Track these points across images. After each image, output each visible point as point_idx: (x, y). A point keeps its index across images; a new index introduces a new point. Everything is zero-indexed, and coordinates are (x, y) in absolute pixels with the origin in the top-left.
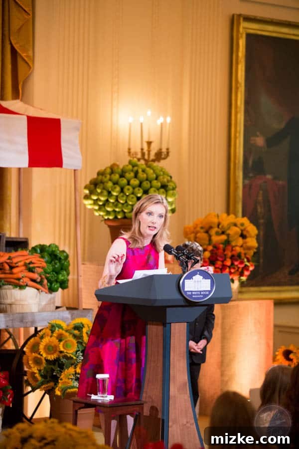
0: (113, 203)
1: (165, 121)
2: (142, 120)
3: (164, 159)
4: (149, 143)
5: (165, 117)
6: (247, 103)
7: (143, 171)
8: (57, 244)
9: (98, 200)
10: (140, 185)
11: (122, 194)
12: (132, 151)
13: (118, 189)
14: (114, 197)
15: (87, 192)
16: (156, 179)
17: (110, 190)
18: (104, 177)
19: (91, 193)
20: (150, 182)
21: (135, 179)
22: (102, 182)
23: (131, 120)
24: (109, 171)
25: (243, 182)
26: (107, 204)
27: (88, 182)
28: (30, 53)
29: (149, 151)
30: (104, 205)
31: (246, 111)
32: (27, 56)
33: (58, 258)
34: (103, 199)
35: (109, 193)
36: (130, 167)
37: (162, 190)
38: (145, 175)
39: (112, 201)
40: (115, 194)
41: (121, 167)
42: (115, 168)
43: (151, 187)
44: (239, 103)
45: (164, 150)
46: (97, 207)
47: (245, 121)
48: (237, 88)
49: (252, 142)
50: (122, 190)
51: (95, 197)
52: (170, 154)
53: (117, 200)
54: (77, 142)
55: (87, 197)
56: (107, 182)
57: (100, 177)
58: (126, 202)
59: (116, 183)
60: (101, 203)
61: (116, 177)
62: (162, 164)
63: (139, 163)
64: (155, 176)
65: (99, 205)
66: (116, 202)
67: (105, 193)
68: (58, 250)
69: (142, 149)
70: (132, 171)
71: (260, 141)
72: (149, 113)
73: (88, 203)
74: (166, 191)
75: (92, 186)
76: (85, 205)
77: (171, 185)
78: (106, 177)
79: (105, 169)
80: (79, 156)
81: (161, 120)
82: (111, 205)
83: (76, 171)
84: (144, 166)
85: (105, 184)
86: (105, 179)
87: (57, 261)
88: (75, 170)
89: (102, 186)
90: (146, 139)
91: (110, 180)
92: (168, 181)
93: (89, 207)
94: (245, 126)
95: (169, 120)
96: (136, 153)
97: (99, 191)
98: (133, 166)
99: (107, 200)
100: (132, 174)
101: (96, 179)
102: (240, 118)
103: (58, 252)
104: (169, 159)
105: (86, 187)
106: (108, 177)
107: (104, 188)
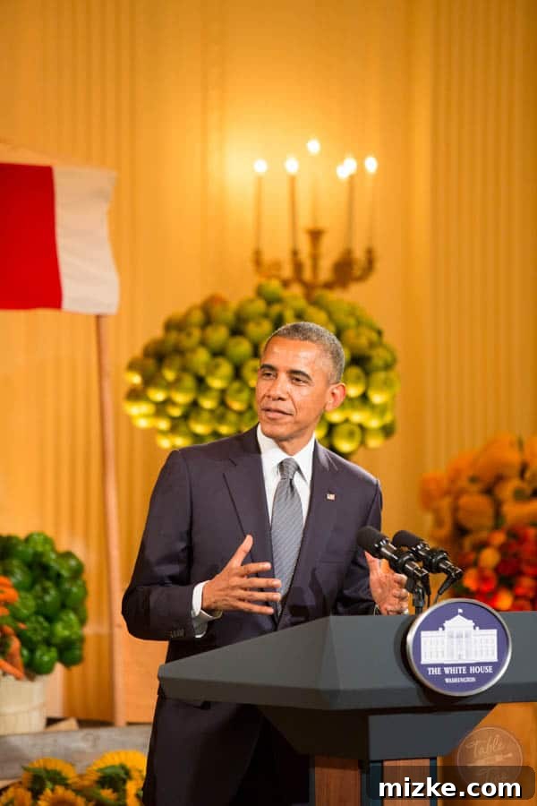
0: (212, 411)
1: (361, 168)
2: (292, 166)
3: (361, 279)
4: (316, 235)
5: (361, 161)
8: (50, 532)
9: (168, 402)
11: (236, 385)
12: (268, 257)
13: (226, 369)
14: (215, 394)
15: (136, 379)
17: (202, 372)
18: (183, 336)
19: (150, 380)
22: (179, 351)
23: (261, 167)
24: (197, 317)
26: (193, 415)
27: (138, 351)
29: (315, 258)
30: (186, 417)
33: (52, 574)
34: (182, 398)
35: (201, 382)
36: (260, 305)
37: (355, 371)
39: (208, 403)
40: (216, 384)
41: (233, 305)
42: (217, 310)
45: (359, 254)
46: (164, 424)
50: (238, 374)
51: (159, 396)
52: (378, 265)
53: (223, 403)
54: (104, 232)
55: (135, 395)
56: (193, 350)
57: (173, 336)
58: (250, 407)
59: (218, 353)
60: (176, 412)
61: (219, 335)
62: (354, 295)
63: (286, 294)
65: (173, 419)
66: (221, 409)
67: (189, 382)
68: (53, 550)
69: (295, 253)
70: (266, 316)
72: (314, 146)
73: (140, 414)
74: (367, 373)
75: (151, 363)
76: (129, 419)
77: (379, 357)
78: (189, 335)
79: (188, 314)
80: (111, 277)
81: (347, 168)
82: (206, 416)
83: (103, 321)
84: (301, 303)
85: (189, 356)
86: (187, 343)
87: (49, 584)
88: (98, 317)
89: (177, 361)
90: (305, 222)
91: (203, 343)
92: (372, 345)
93: (143, 423)
95: (371, 164)
96: (277, 265)
97: (170, 375)
98: (269, 304)
99: (194, 405)
100: (266, 326)
101: (161, 343)
103: (53, 556)
104: (373, 280)
105: (132, 366)
106: (196, 334)
107: (184, 369)
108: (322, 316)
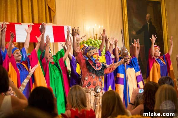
2: (93, 27)
4: (96, 35)
5: (101, 26)
6: (129, 21)
7: (94, 42)
16: (98, 44)
20: (96, 45)
23: (90, 28)
24: (82, 43)
25: (130, 46)
28: (55, 8)
29: (97, 37)
31: (129, 24)
36: (89, 41)
41: (86, 41)
42: (84, 41)
43: (96, 46)
44: (126, 21)
47: (128, 26)
48: (125, 16)
49: (132, 33)
63: (92, 40)
64: (97, 43)
69: (94, 36)
71: (134, 33)
72: (96, 25)
81: (100, 27)
84: (94, 40)
90: (95, 33)
94: (128, 28)
100: (90, 43)
102: (127, 25)
108: (96, 41)
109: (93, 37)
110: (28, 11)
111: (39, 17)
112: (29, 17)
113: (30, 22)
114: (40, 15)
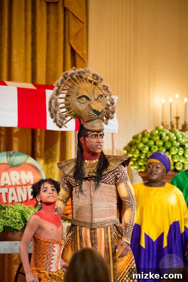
0: (143, 159)
2: (171, 100)
4: (177, 118)
7: (167, 135)
10: (164, 146)
11: (149, 153)
13: (147, 148)
14: (144, 155)
15: (126, 152)
16: (177, 140)
17: (141, 149)
18: (137, 140)
19: (129, 152)
20: (172, 143)
21: (160, 141)
22: (136, 144)
23: (164, 101)
24: (140, 136)
26: (139, 161)
27: (126, 145)
28: (85, 52)
29: (177, 124)
30: (137, 161)
32: (83, 54)
34: (136, 156)
35: (141, 152)
36: (157, 132)
37: (181, 148)
38: (168, 138)
39: (143, 157)
40: (145, 152)
41: (149, 131)
42: (146, 133)
43: (172, 146)
46: (132, 163)
50: (150, 149)
53: (146, 157)
56: (139, 144)
57: (135, 140)
59: (146, 144)
60: (135, 159)
61: (146, 140)
63: (165, 130)
64: (175, 138)
65: (134, 161)
66: (146, 159)
67: (138, 152)
69: (171, 122)
70: (158, 135)
72: (177, 96)
74: (185, 149)
75: (129, 148)
78: (138, 140)
79: (138, 135)
81: (185, 100)
82: (142, 161)
83: (114, 134)
84: (168, 132)
86: (138, 142)
88: (112, 134)
89: (135, 147)
90: (174, 115)
91: (142, 142)
92: (186, 142)
97: (133, 150)
98: (159, 132)
99: (139, 157)
100: (158, 138)
101: (132, 142)
105: (125, 149)
106: (140, 139)
107: (137, 148)
108: (174, 135)
109: (169, 123)
110: (23, 56)
111: (47, 72)
112: (26, 69)
113: (26, 81)
114: (52, 66)
